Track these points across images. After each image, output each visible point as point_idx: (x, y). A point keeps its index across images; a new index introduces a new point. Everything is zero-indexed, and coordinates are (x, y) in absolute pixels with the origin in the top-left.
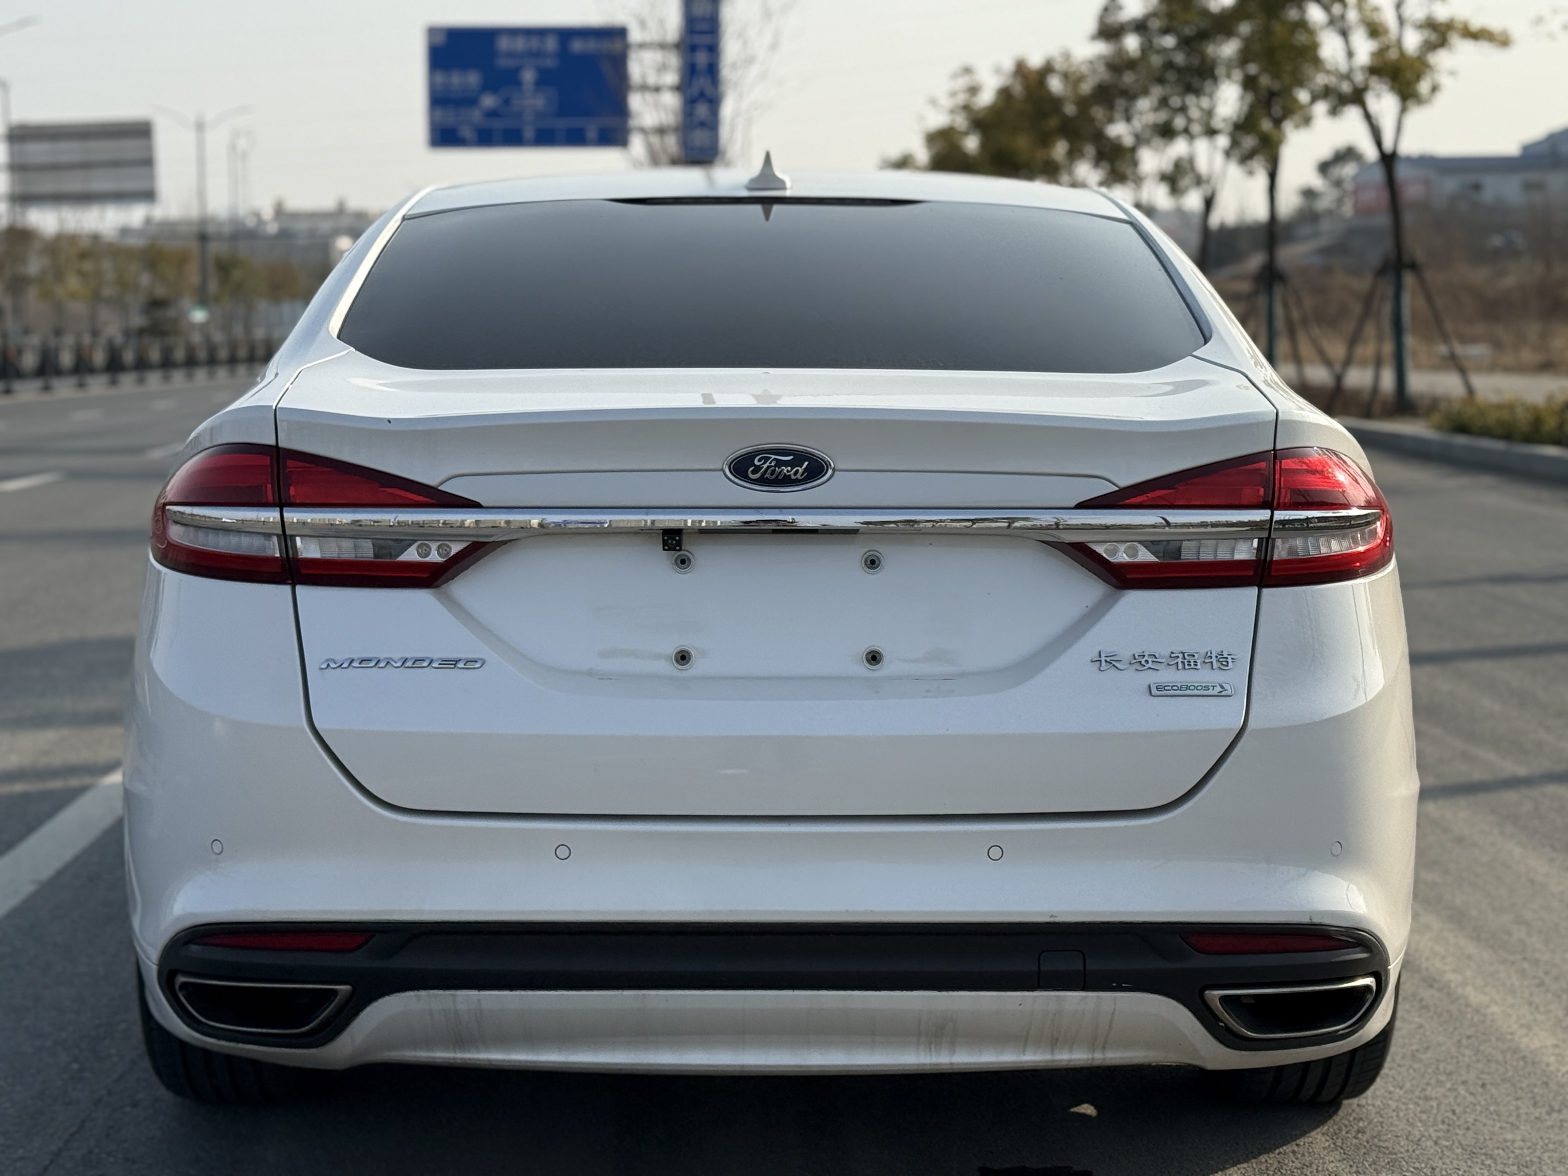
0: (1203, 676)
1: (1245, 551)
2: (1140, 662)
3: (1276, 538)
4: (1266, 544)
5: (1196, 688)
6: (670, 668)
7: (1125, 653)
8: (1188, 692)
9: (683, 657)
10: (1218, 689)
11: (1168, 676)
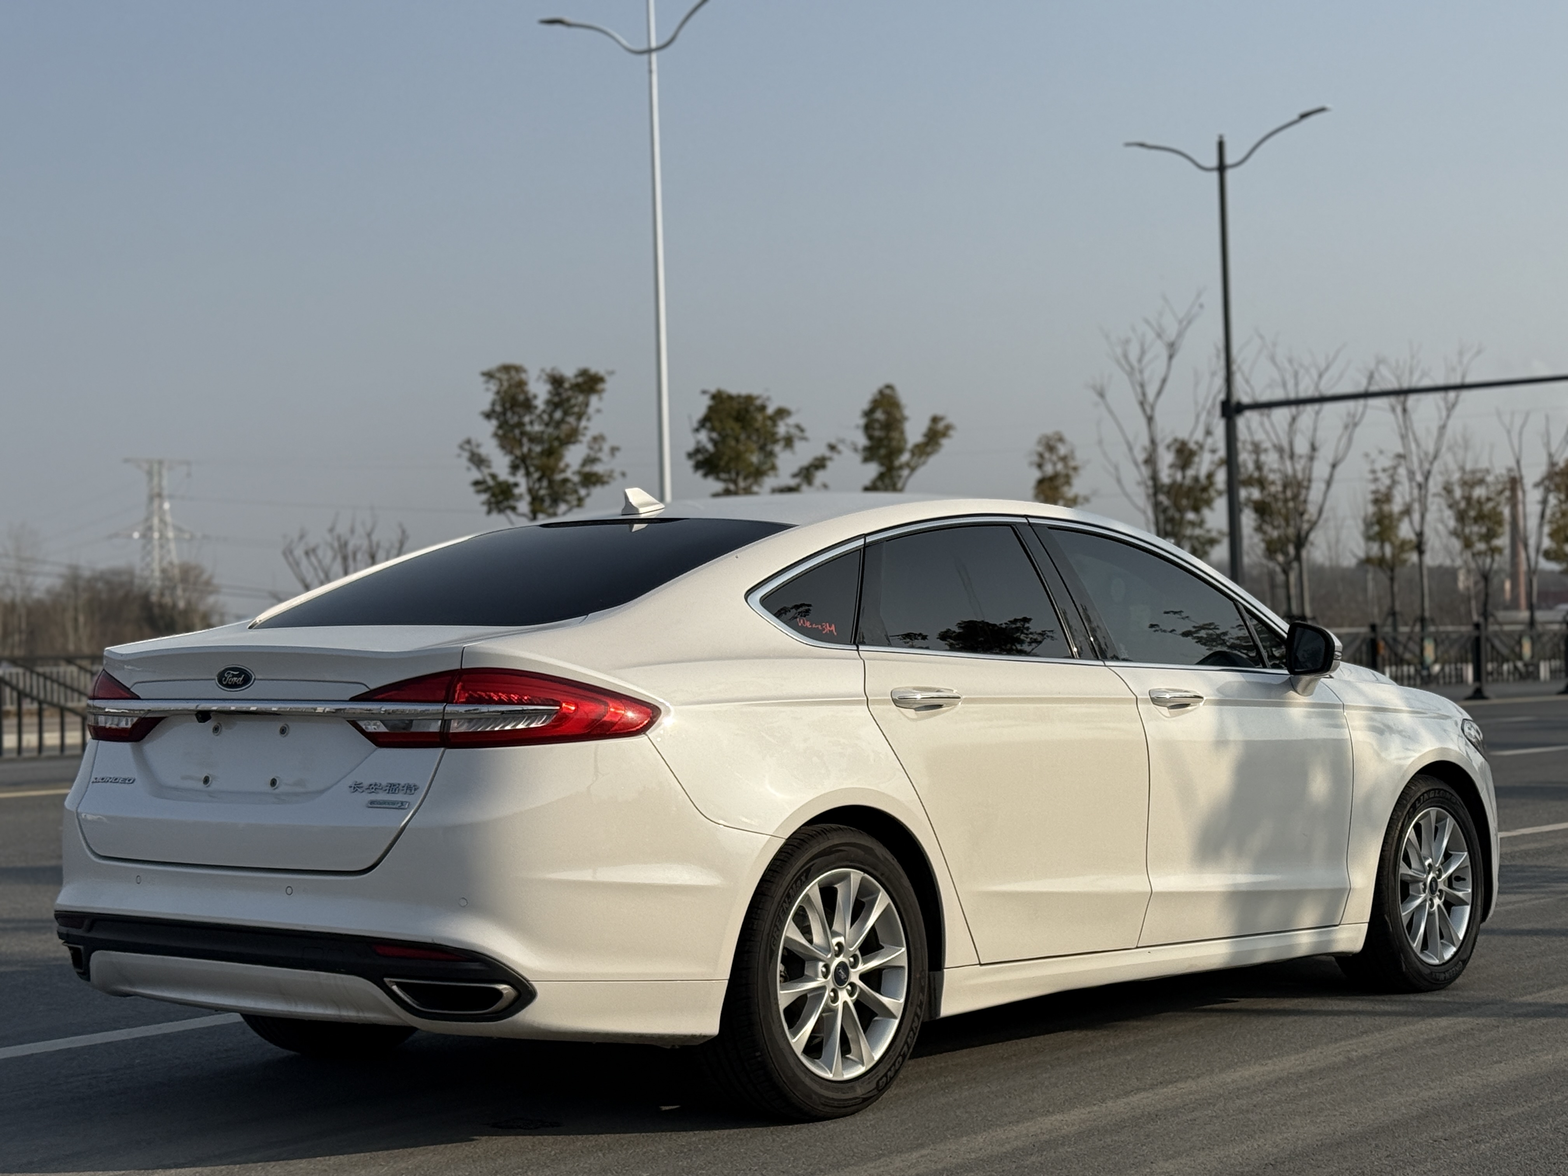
0: (399, 797)
1: (435, 727)
2: (374, 788)
3: (450, 720)
4: (446, 723)
5: (389, 804)
6: (201, 785)
7: (366, 784)
8: (384, 806)
9: (206, 780)
10: (400, 805)
11: (382, 796)
